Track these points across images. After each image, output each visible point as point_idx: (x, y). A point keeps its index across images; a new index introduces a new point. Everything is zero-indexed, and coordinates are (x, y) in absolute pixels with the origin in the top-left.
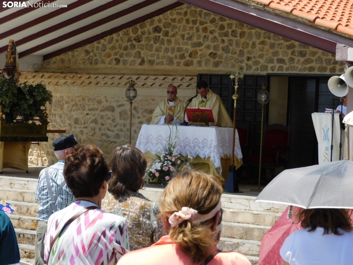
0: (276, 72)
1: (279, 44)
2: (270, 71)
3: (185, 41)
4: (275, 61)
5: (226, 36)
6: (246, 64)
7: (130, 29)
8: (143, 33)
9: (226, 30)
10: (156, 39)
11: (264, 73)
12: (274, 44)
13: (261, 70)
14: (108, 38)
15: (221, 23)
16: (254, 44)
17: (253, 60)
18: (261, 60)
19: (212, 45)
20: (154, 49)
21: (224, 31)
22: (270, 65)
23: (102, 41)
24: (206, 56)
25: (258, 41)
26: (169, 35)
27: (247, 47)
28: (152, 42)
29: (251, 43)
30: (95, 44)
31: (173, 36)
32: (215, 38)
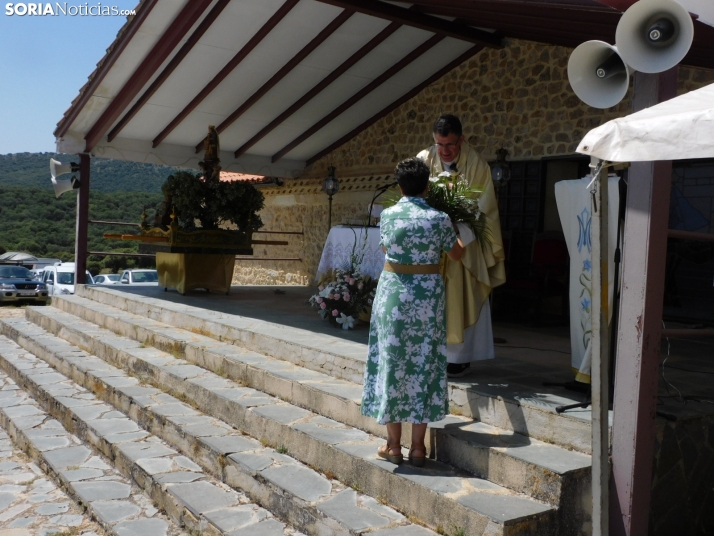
0: (554, 154)
1: (559, 113)
2: (546, 155)
4: (554, 139)
5: (489, 111)
6: (515, 148)
7: (384, 119)
8: (397, 122)
9: (490, 103)
10: (411, 127)
11: (539, 157)
12: (553, 113)
13: (534, 154)
14: (363, 133)
15: (483, 94)
16: (525, 117)
17: (524, 140)
18: (534, 140)
19: (472, 125)
20: (407, 140)
21: (487, 105)
22: (547, 145)
23: (358, 137)
25: (530, 113)
26: (425, 119)
27: (517, 123)
28: (406, 132)
29: (521, 116)
30: (352, 141)
31: (428, 120)
32: (476, 115)
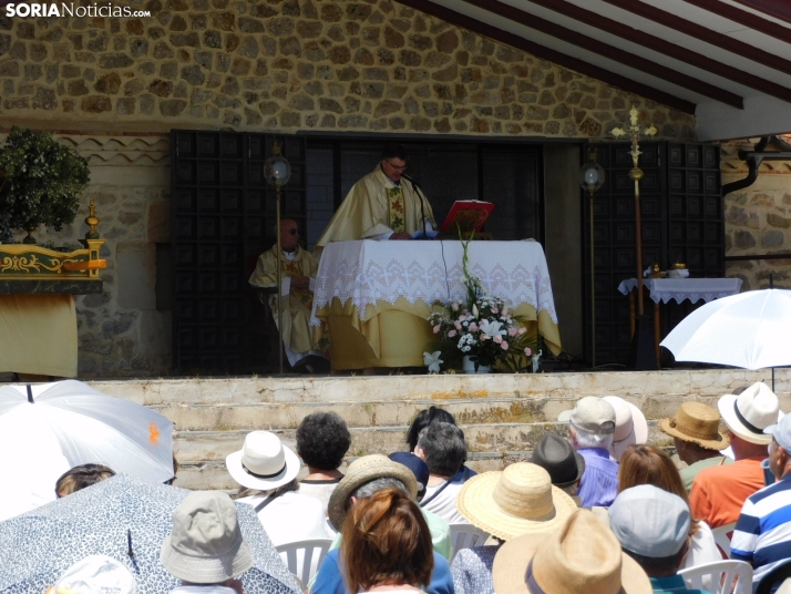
0: (318, 128)
1: (321, 69)
2: (304, 127)
3: (85, 50)
4: (317, 105)
5: (192, 45)
6: (247, 110)
9: (189, 29)
11: (293, 130)
12: (311, 67)
13: (283, 124)
15: (174, 13)
16: (261, 64)
17: (261, 100)
18: (281, 103)
19: (158, 63)
21: (185, 33)
22: (304, 114)
24: (142, 89)
25: (270, 60)
26: (37, 35)
27: (246, 72)
29: (254, 63)
31: (49, 37)
32: (164, 47)
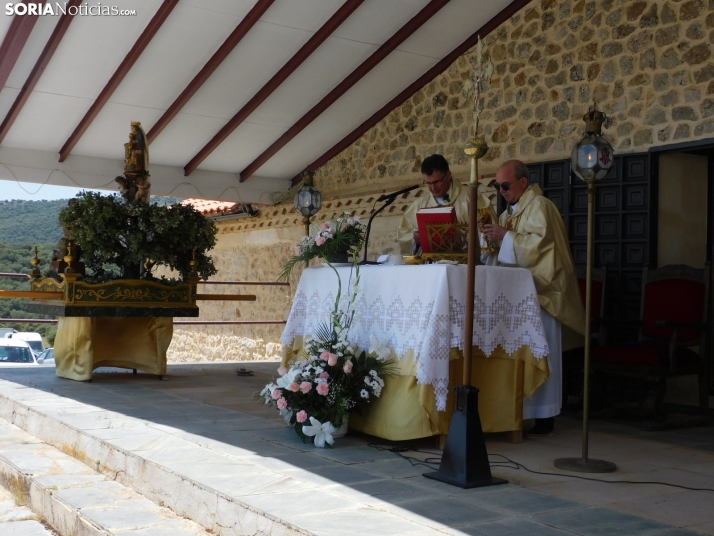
0: (671, 141)
1: (676, 75)
2: (657, 143)
3: (485, 110)
4: (669, 117)
5: (560, 83)
7: (400, 110)
8: (419, 112)
9: (560, 69)
10: (439, 118)
11: (645, 148)
12: (666, 75)
13: (636, 144)
14: (369, 133)
15: (549, 58)
16: (619, 86)
17: (619, 122)
18: (635, 121)
19: (534, 107)
20: (435, 137)
21: (556, 74)
22: (657, 128)
23: (362, 139)
24: (522, 134)
25: (628, 78)
26: (459, 105)
27: (605, 97)
28: (432, 125)
29: (612, 85)
30: (354, 146)
31: (465, 105)
32: (540, 91)
